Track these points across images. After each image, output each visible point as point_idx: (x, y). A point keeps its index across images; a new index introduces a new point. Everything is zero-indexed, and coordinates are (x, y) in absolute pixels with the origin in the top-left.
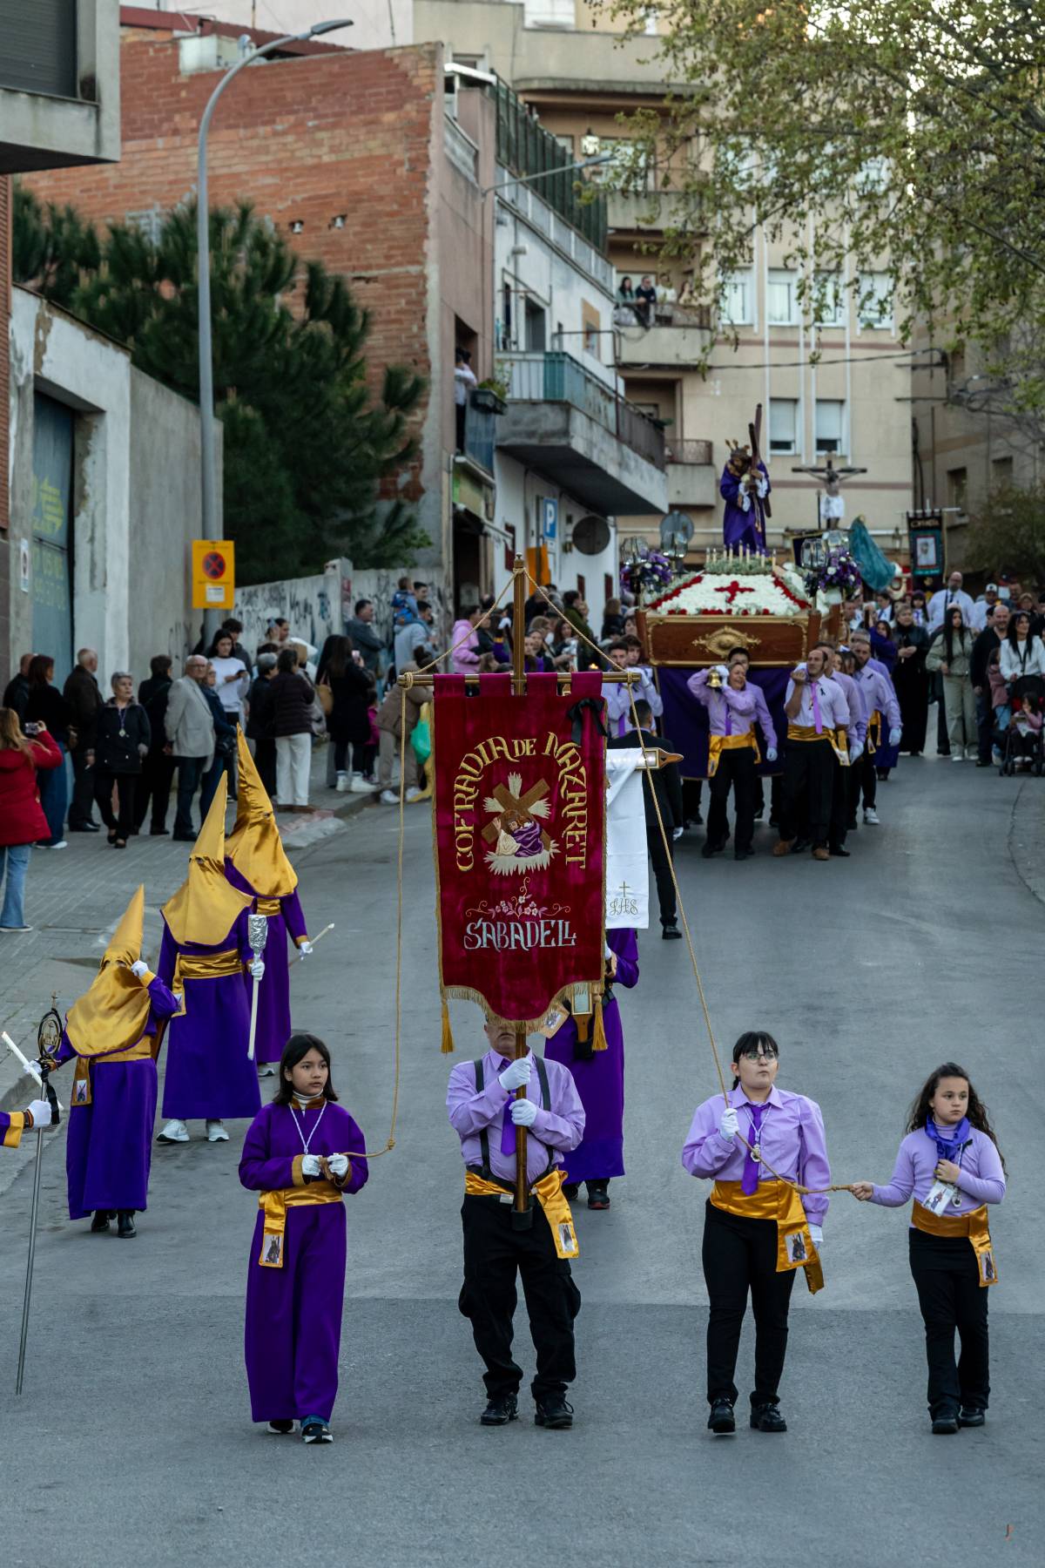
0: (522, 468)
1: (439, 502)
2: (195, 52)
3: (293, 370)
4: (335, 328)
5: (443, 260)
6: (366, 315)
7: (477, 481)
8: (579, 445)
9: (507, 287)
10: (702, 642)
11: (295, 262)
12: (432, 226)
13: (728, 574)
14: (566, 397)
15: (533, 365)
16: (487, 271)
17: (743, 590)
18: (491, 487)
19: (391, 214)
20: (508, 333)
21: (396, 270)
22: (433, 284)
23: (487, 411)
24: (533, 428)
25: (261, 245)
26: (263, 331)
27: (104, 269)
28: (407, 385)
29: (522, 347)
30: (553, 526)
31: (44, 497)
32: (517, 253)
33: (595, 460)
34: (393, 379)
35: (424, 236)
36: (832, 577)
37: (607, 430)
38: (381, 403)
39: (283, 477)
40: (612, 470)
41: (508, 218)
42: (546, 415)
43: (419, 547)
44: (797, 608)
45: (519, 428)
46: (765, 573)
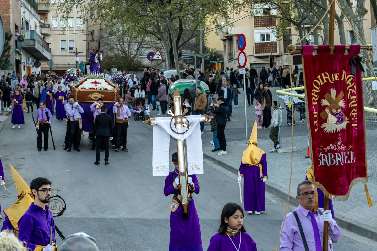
0: (26, 52)
1: (13, 58)
5: (13, 13)
7: (19, 54)
8: (36, 47)
9: (23, 18)
12: (11, 7)
14: (34, 38)
15: (28, 33)
16: (20, 16)
18: (21, 55)
19: (3, 5)
20: (23, 27)
22: (11, 18)
23: (21, 41)
24: (28, 44)
28: (9, 36)
29: (25, 29)
30: (31, 62)
32: (24, 12)
33: (39, 50)
34: (6, 35)
35: (10, 9)
37: (41, 45)
40: (42, 52)
41: (22, 6)
42: (30, 42)
43: (10, 66)
45: (26, 44)
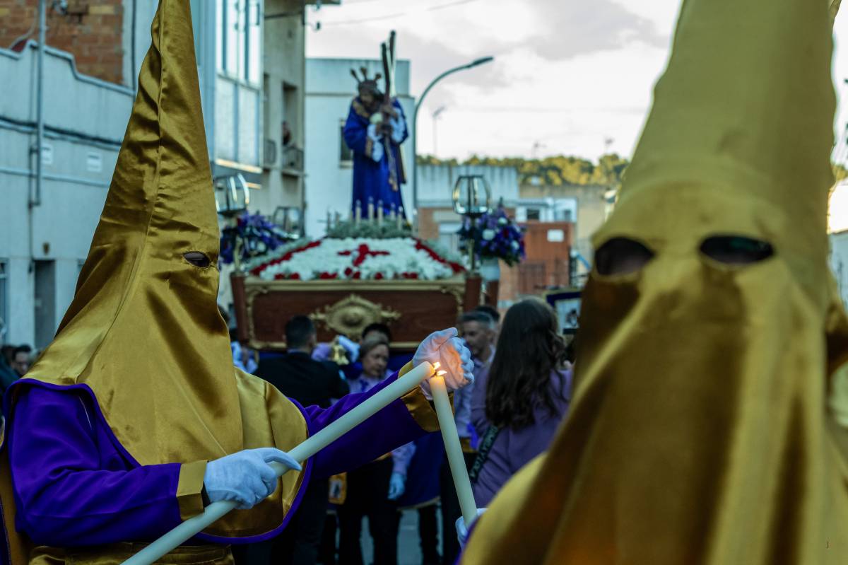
10: (321, 316)
13: (355, 237)
17: (374, 254)
36: (489, 243)
44: (448, 271)
46: (403, 237)
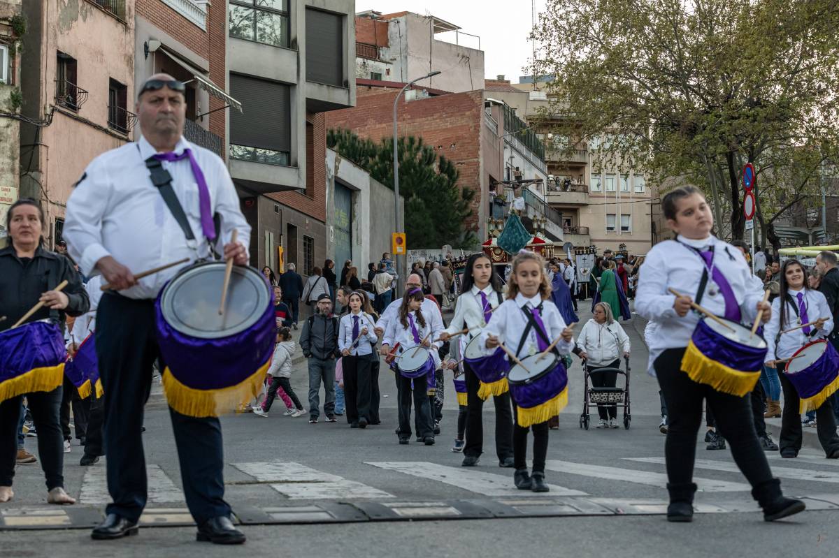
2: (410, 95)
3: (434, 188)
4: (448, 176)
5: (485, 157)
6: (458, 172)
8: (531, 216)
9: (508, 168)
11: (436, 155)
12: (481, 147)
16: (501, 163)
19: (468, 143)
21: (470, 160)
22: (481, 164)
23: (500, 205)
25: (425, 151)
26: (425, 176)
27: (377, 157)
28: (469, 193)
31: (341, 216)
32: (512, 157)
34: (465, 190)
35: (479, 149)
37: (541, 213)
38: (462, 198)
39: (430, 221)
41: (508, 146)
43: (476, 243)
